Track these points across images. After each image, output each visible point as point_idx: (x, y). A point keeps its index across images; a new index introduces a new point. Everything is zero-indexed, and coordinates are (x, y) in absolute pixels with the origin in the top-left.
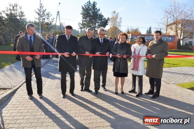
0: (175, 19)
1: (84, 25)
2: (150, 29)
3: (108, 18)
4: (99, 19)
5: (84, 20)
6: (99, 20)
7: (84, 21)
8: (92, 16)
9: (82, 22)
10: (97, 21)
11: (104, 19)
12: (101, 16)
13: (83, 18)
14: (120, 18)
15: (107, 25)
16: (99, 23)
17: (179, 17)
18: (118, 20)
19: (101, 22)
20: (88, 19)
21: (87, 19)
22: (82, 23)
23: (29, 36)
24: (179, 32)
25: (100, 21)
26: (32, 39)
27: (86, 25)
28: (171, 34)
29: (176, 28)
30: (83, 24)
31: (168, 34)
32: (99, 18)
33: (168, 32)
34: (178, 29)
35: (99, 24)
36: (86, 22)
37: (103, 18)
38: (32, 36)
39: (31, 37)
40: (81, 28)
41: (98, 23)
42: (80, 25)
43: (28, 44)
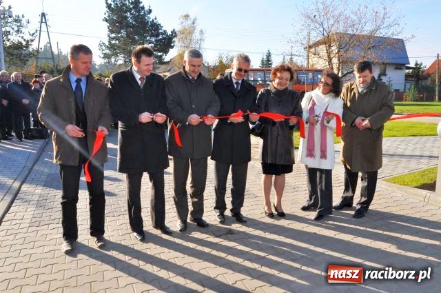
0: (325, 34)
1: (115, 50)
2: (269, 55)
3: (174, 32)
4: (152, 33)
5: (113, 35)
6: (151, 36)
7: (113, 39)
8: (133, 27)
9: (110, 42)
10: (145, 37)
11: (162, 34)
12: (156, 27)
13: (112, 31)
14: (201, 31)
15: (172, 47)
16: (152, 43)
17: (334, 28)
18: (196, 35)
19: (156, 41)
20: (123, 33)
21: (119, 33)
22: (107, 44)
23: (73, 78)
24: (335, 61)
25: (153, 39)
26: (83, 85)
27: (119, 48)
28: (319, 67)
29: (329, 53)
30: (111, 47)
31: (313, 65)
32: (151, 30)
33: (311, 63)
34: (332, 56)
35: (152, 45)
36: (118, 40)
37: (160, 31)
38: (84, 79)
39: (78, 81)
40: (106, 56)
41: (150, 43)
42: (104, 48)
43: (72, 100)
